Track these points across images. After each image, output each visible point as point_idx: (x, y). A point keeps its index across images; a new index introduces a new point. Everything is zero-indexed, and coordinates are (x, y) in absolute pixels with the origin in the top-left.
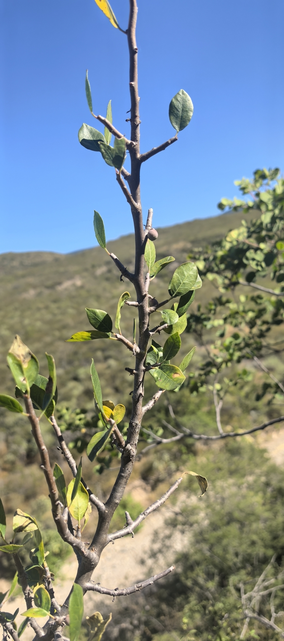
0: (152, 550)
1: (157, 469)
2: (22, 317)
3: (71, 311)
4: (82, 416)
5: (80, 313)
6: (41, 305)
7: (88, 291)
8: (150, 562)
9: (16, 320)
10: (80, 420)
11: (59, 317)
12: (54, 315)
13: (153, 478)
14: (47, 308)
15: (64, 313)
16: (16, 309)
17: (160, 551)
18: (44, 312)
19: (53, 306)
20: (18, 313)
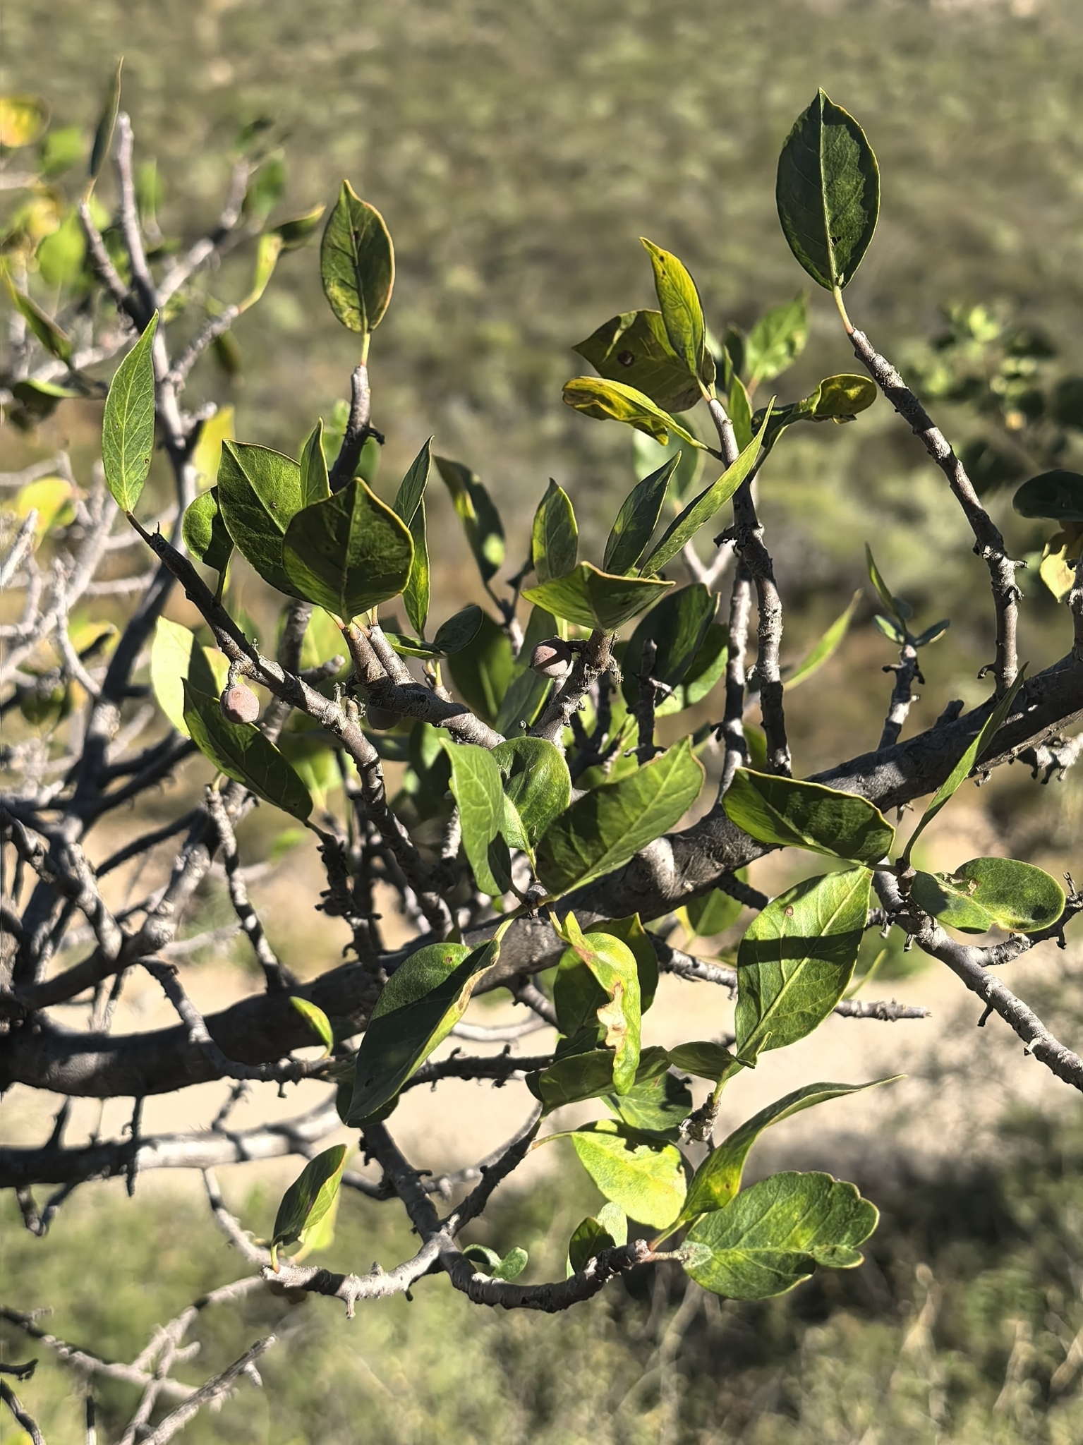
0: (932, 1056)
1: (1056, 802)
2: (768, 73)
3: (954, 106)
4: (1026, 366)
5: (985, 125)
6: (851, 49)
7: (1052, 50)
8: (912, 1091)
9: (742, 75)
10: (1015, 377)
11: (903, 117)
12: (887, 101)
13: (1029, 825)
14: (870, 64)
15: (926, 105)
16: (756, 34)
17: (961, 1071)
18: (852, 78)
19: (895, 66)
20: (756, 54)
